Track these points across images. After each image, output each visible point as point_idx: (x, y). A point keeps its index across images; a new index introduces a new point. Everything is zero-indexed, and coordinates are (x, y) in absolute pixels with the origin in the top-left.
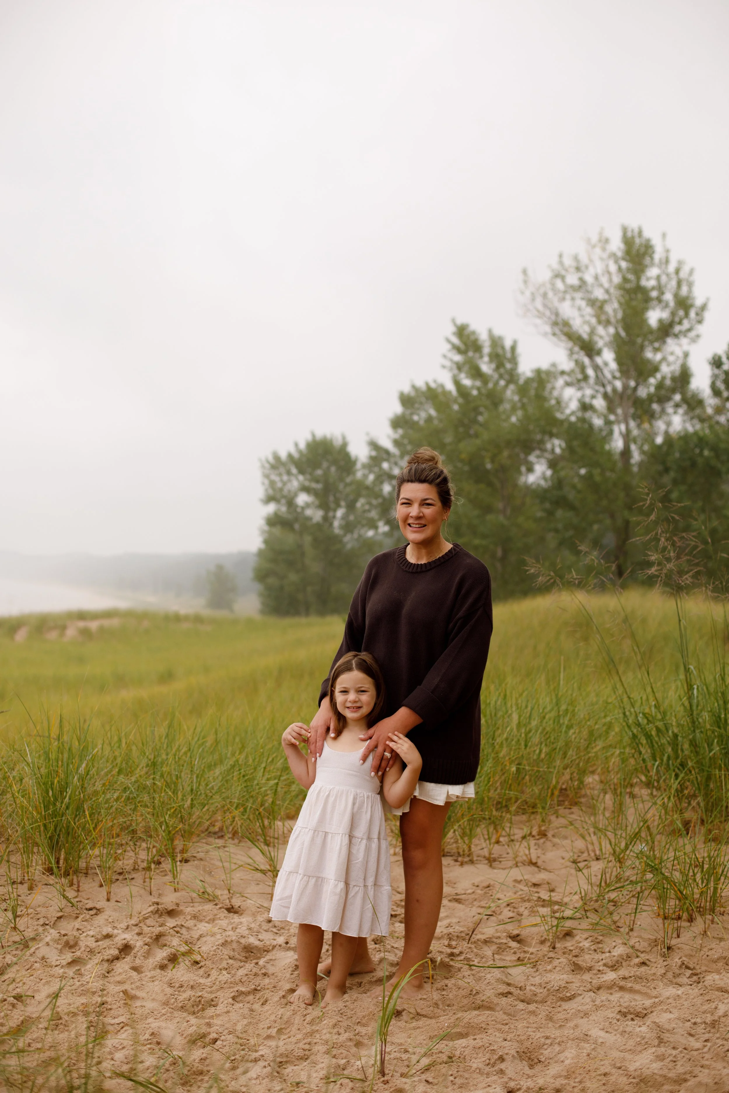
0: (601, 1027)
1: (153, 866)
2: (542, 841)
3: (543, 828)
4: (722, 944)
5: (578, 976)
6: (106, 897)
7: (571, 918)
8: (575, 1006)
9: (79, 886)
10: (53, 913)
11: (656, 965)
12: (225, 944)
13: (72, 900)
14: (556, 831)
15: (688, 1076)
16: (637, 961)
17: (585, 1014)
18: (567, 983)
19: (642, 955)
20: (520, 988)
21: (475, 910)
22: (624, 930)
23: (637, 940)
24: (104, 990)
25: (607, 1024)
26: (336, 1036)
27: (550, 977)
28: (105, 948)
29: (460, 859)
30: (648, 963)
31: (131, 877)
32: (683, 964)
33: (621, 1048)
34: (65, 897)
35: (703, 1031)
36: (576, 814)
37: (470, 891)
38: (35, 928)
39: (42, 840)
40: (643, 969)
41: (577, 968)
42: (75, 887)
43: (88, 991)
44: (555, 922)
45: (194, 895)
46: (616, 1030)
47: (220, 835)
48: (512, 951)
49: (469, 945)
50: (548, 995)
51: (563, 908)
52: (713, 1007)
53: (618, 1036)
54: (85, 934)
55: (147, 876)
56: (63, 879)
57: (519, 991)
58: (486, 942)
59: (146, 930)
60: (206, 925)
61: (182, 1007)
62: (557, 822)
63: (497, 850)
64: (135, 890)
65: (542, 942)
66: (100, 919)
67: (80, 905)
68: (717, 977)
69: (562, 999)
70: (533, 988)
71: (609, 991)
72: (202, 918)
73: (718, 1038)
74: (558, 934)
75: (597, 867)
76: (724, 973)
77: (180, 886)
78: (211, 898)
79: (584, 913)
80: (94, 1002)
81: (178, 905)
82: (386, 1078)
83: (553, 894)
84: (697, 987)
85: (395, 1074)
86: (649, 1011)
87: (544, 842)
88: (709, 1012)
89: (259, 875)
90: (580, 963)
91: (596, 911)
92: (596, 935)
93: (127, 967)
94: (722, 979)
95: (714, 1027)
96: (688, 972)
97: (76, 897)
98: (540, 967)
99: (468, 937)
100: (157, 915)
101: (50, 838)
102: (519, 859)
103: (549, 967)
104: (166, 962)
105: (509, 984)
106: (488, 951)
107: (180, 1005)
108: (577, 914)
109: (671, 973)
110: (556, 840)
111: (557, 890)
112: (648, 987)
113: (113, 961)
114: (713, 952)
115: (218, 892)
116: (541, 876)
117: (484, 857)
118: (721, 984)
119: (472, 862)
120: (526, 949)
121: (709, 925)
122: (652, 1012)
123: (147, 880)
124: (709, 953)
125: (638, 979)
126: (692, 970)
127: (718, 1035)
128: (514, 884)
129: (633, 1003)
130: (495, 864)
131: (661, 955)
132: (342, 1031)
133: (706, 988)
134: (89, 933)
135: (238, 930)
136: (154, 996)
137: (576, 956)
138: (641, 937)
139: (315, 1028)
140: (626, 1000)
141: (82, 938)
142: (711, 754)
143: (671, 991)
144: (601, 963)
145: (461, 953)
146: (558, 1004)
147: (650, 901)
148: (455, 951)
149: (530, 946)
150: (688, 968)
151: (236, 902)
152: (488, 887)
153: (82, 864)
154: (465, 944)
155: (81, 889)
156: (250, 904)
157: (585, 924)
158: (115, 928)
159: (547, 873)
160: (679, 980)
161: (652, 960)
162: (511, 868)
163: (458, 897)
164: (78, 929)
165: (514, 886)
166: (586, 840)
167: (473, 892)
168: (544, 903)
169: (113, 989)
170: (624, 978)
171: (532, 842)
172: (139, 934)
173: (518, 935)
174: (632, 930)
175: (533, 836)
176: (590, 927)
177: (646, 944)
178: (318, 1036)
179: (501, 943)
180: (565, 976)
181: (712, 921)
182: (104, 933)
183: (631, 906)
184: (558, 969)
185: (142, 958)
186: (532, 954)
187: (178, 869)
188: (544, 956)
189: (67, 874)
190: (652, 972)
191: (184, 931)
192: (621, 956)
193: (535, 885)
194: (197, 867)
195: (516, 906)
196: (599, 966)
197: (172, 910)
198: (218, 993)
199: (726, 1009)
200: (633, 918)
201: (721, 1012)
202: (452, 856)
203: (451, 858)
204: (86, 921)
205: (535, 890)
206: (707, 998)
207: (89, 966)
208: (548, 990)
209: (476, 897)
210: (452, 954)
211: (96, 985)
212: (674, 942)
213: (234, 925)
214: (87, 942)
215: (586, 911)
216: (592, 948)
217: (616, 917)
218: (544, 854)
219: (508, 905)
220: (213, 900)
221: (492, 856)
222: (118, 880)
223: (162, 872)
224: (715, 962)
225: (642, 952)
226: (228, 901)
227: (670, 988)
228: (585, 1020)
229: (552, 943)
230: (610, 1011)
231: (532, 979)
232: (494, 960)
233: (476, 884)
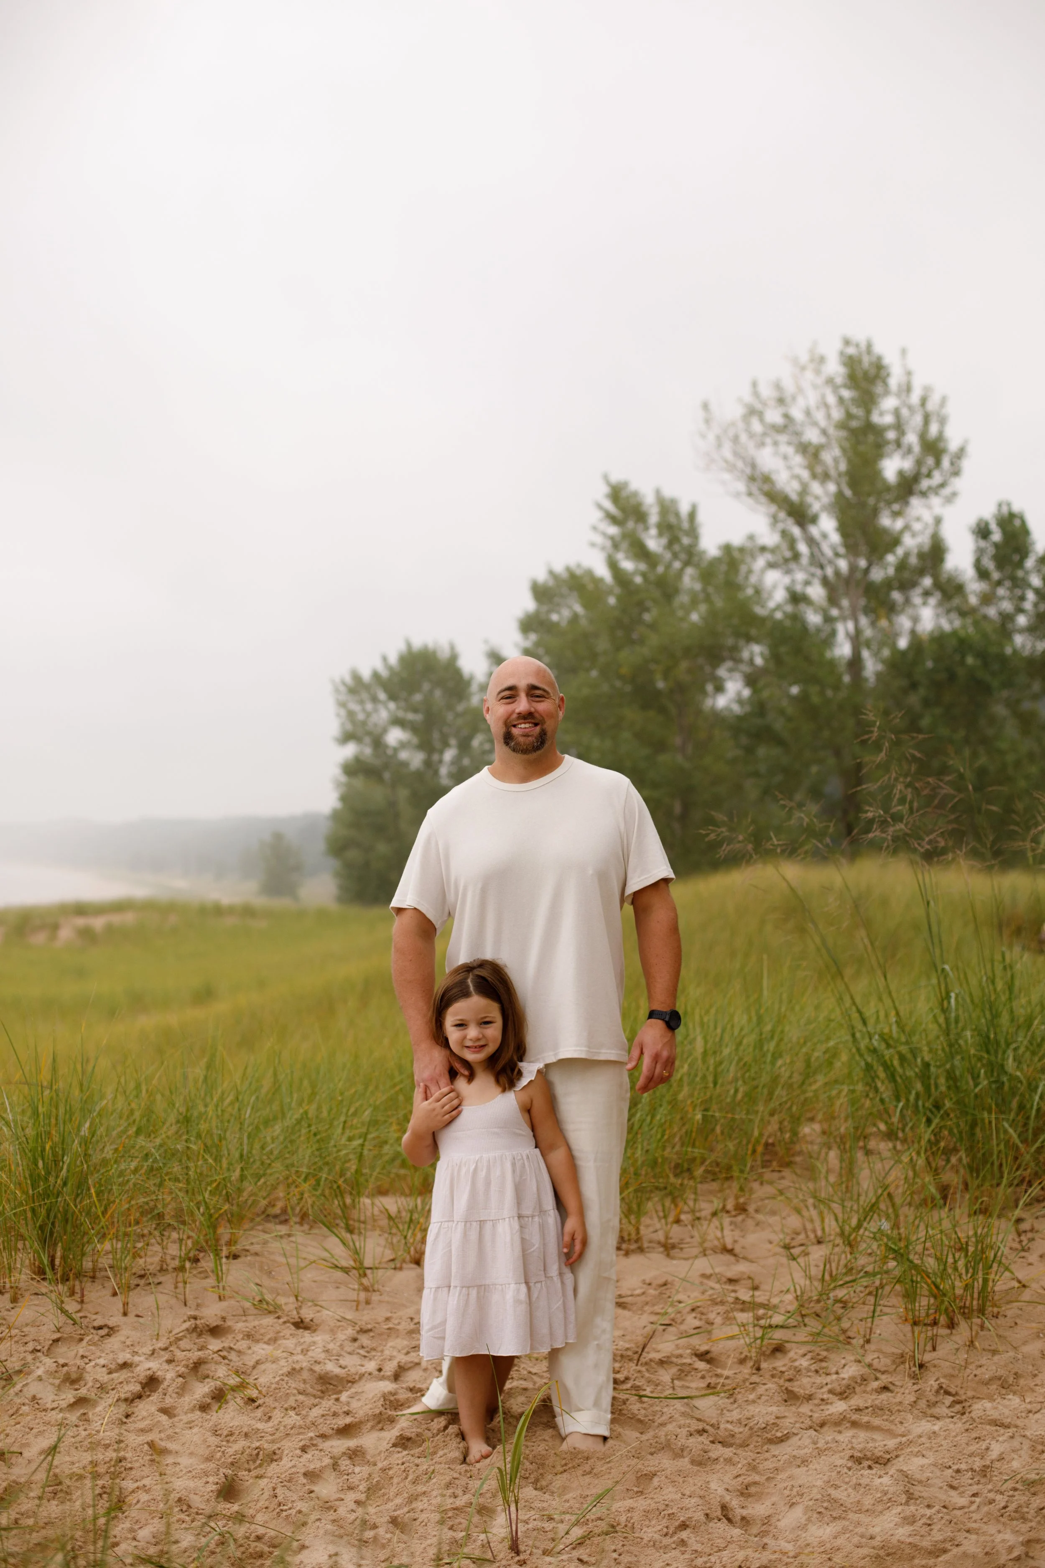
0: (825, 1478)
1: (188, 1265)
2: (740, 1218)
3: (742, 1200)
4: (996, 1358)
5: (793, 1408)
6: (122, 1311)
7: (782, 1327)
8: (789, 1450)
9: (83, 1296)
10: (47, 1334)
11: (902, 1390)
12: (293, 1372)
13: (74, 1316)
14: (760, 1203)
15: (948, 1546)
16: (875, 1385)
17: (803, 1462)
18: (777, 1418)
19: (883, 1377)
20: (714, 1425)
21: (645, 1319)
22: (858, 1341)
23: (876, 1355)
24: (121, 1441)
25: (834, 1474)
26: (452, 1500)
27: (753, 1409)
28: (121, 1383)
30: (891, 1387)
31: (156, 1281)
32: (941, 1387)
34: (64, 1311)
35: (970, 1481)
36: (788, 1180)
37: (638, 1292)
38: (22, 1356)
39: (29, 1230)
40: (885, 1396)
41: (791, 1397)
42: (77, 1297)
43: (98, 1443)
45: (247, 1305)
46: (847, 1483)
47: (282, 1218)
48: (700, 1375)
49: (639, 1368)
50: (751, 1436)
51: (770, 1313)
52: (984, 1447)
53: (850, 1490)
54: (93, 1363)
55: (180, 1279)
56: (60, 1286)
58: (661, 1362)
59: (179, 1355)
60: (265, 1346)
61: (232, 1464)
62: (761, 1191)
63: (676, 1232)
64: (162, 1298)
65: (742, 1361)
66: (114, 1342)
67: (85, 1322)
68: (988, 1405)
69: (771, 1441)
70: (729, 1426)
71: (837, 1429)
72: (258, 1337)
73: (990, 1491)
74: (764, 1349)
75: (818, 1253)
76: (999, 1400)
77: (227, 1293)
78: (271, 1308)
79: (800, 1319)
80: (107, 1459)
81: (224, 1319)
82: (522, 1557)
83: (757, 1293)
84: (961, 1419)
85: (534, 1551)
86: (893, 1455)
87: (743, 1220)
88: (978, 1455)
89: (339, 1274)
90: (796, 1389)
91: (818, 1315)
92: (818, 1350)
93: (153, 1409)
94: (996, 1408)
95: (985, 1476)
96: (949, 1400)
97: (79, 1311)
98: (739, 1397)
99: (636, 1357)
100: (194, 1335)
101: (41, 1228)
102: (707, 1245)
103: (752, 1397)
104: (209, 1400)
105: (696, 1420)
106: (665, 1376)
107: (230, 1460)
108: (791, 1320)
109: (924, 1401)
110: (760, 1217)
111: (763, 1287)
112: (892, 1422)
113: (132, 1401)
114: (983, 1370)
115: (281, 1300)
116: (740, 1268)
117: (659, 1243)
118: (995, 1415)
119: (641, 1250)
120: (719, 1371)
121: (977, 1333)
122: (897, 1456)
123: (181, 1285)
124: (977, 1372)
125: (878, 1410)
126: (953, 1395)
127: (990, 1487)
128: (700, 1279)
129: (871, 1445)
130: (673, 1252)
131: (909, 1375)
132: (459, 1492)
133: (974, 1420)
134: (98, 1361)
135: (310, 1354)
136: (192, 1448)
137: (790, 1380)
138: (880, 1351)
139: (421, 1488)
140: (860, 1440)
141: (89, 1367)
142: (977, 1090)
143: (925, 1426)
144: (825, 1389)
145: (627, 1379)
146: (765, 1448)
147: (894, 1301)
149: (724, 1367)
150: (947, 1393)
151: (307, 1313)
152: (665, 1284)
153: (88, 1264)
154: (632, 1366)
155: (85, 1299)
156: (327, 1315)
157: (802, 1335)
158: (135, 1353)
159: (747, 1264)
160: (936, 1411)
161: (897, 1383)
162: (696, 1257)
164: (83, 1357)
165: (702, 1283)
166: (802, 1216)
167: (643, 1293)
168: (745, 1306)
169: (134, 1440)
170: (858, 1410)
171: (727, 1220)
172: (169, 1361)
173: (707, 1352)
174: (868, 1341)
175: (728, 1212)
176: (810, 1338)
177: (888, 1361)
178: (425, 1499)
179: (684, 1364)
180: (774, 1409)
181: (982, 1327)
182: (121, 1361)
183: (866, 1308)
184: (764, 1398)
185: (174, 1395)
186: (727, 1378)
187: (224, 1268)
188: (744, 1381)
189: (65, 1279)
190: (898, 1400)
191: (233, 1356)
192: (853, 1378)
193: (731, 1281)
194: (251, 1265)
195: (705, 1311)
196: (823, 1393)
197: (217, 1327)
198: (282, 1443)
199: (1002, 1450)
200: (869, 1325)
201: (994, 1454)
204: (95, 1344)
205: (730, 1287)
206: (974, 1435)
207: (99, 1409)
208: (751, 1429)
209: (648, 1299)
211: (109, 1435)
212: (927, 1357)
213: (304, 1346)
214: (95, 1373)
215: (803, 1316)
216: (813, 1368)
217: (845, 1324)
218: (743, 1237)
219: (693, 1310)
220: (274, 1310)
221: (670, 1241)
222: (138, 1285)
223: (200, 1273)
224: (987, 1384)
225: (883, 1373)
226: (295, 1312)
227: (923, 1422)
228: (803, 1469)
229: (755, 1362)
230: (837, 1456)
231: (728, 1414)
232: (673, 1388)
233: (648, 1281)
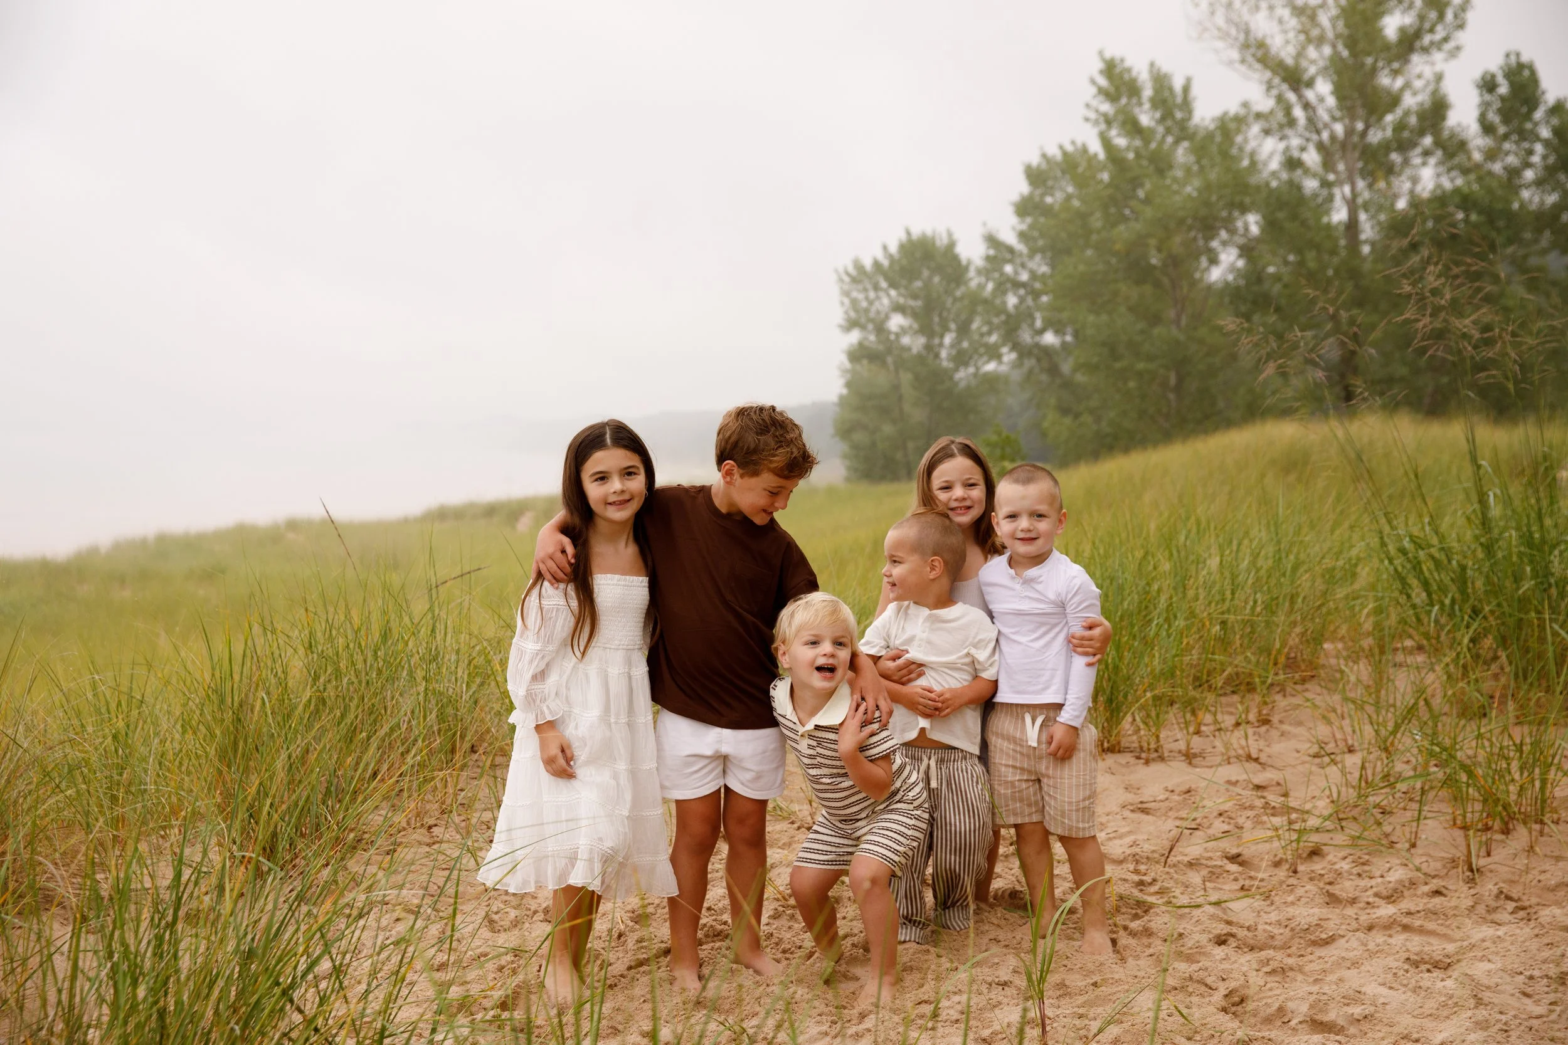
0: (1380, 980)
2: (1263, 729)
3: (1264, 712)
4: (1561, 864)
5: (1336, 911)
7: (1317, 831)
8: (1335, 952)
11: (1457, 895)
14: (1284, 714)
16: (1426, 889)
17: (1353, 964)
18: (1320, 920)
19: (1435, 881)
20: (1248, 929)
21: (1170, 824)
22: (1402, 846)
23: (1424, 859)
25: (1390, 976)
27: (1291, 911)
29: (1144, 755)
30: (1444, 891)
32: (1501, 892)
33: (1416, 1013)
35: (1546, 989)
36: (1312, 692)
37: (1162, 797)
40: (1437, 900)
41: (1333, 900)
44: (1295, 836)
48: (1232, 877)
49: (1167, 869)
50: (1292, 938)
51: (1304, 817)
52: (1558, 953)
53: (1409, 994)
57: (1246, 932)
58: (1190, 865)
62: (1283, 703)
63: (1197, 743)
65: (1277, 864)
68: (1557, 911)
69: (1314, 943)
70: (1268, 928)
71: (1388, 933)
74: (1300, 851)
75: (1352, 761)
78: (785, 814)
79: (1336, 823)
83: (1287, 799)
84: (1528, 925)
86: (1454, 959)
87: (1267, 731)
88: (1553, 961)
90: (1337, 892)
91: (1355, 819)
92: (1359, 854)
96: (1511, 906)
98: (1276, 899)
99: (1163, 860)
102: (1232, 753)
103: (1290, 899)
105: (1229, 923)
106: (1195, 878)
108: (1327, 823)
109: (1483, 906)
110: (1286, 727)
111: (1292, 794)
112: (1448, 926)
114: (1548, 875)
115: (795, 807)
116: (1267, 776)
117: (1180, 752)
119: (1162, 759)
120: (1252, 874)
121: (1537, 839)
122: (1458, 961)
124: (1542, 877)
125: (1431, 914)
126: (1516, 901)
128: (1227, 786)
129: (1426, 949)
130: (1194, 761)
131: (1464, 880)
133: (1543, 926)
137: (1330, 883)
138: (1429, 855)
140: (1415, 943)
143: (1488, 931)
144: (1370, 892)
145: (1154, 880)
146: (1309, 950)
147: (1439, 806)
148: (1144, 878)
149: (1258, 870)
150: (1509, 898)
152: (1189, 791)
154: (1160, 868)
157: (1340, 838)
159: (1275, 771)
160: (1497, 917)
161: (1450, 887)
162: (1220, 765)
163: (1144, 806)
165: (1227, 790)
166: (1331, 726)
167: (1167, 799)
168: (1275, 811)
170: (1409, 913)
171: (1250, 730)
173: (1239, 855)
174: (1413, 845)
175: (1250, 723)
176: (1349, 842)
177: (1439, 865)
179: (1215, 866)
180: (1316, 910)
181: (1541, 833)
183: (1409, 814)
184: (1304, 900)
186: (1262, 880)
188: (1281, 883)
190: (1453, 904)
192: (1400, 882)
193: (1258, 787)
195: (1233, 815)
196: (1368, 897)
200: (1414, 830)
202: (1132, 752)
203: (1131, 755)
205: (1258, 794)
206: (1546, 941)
208: (1292, 930)
209: (1171, 805)
210: (1141, 883)
212: (1482, 862)
215: (1340, 820)
216: (1355, 871)
218: (1268, 747)
219: (1220, 815)
221: (1191, 751)
224: (1553, 890)
225: (1434, 877)
226: (809, 818)
227: (1484, 928)
228: (1354, 972)
229: (1292, 864)
230: (1391, 958)
231: (1265, 916)
232: (1205, 890)
233: (1170, 788)
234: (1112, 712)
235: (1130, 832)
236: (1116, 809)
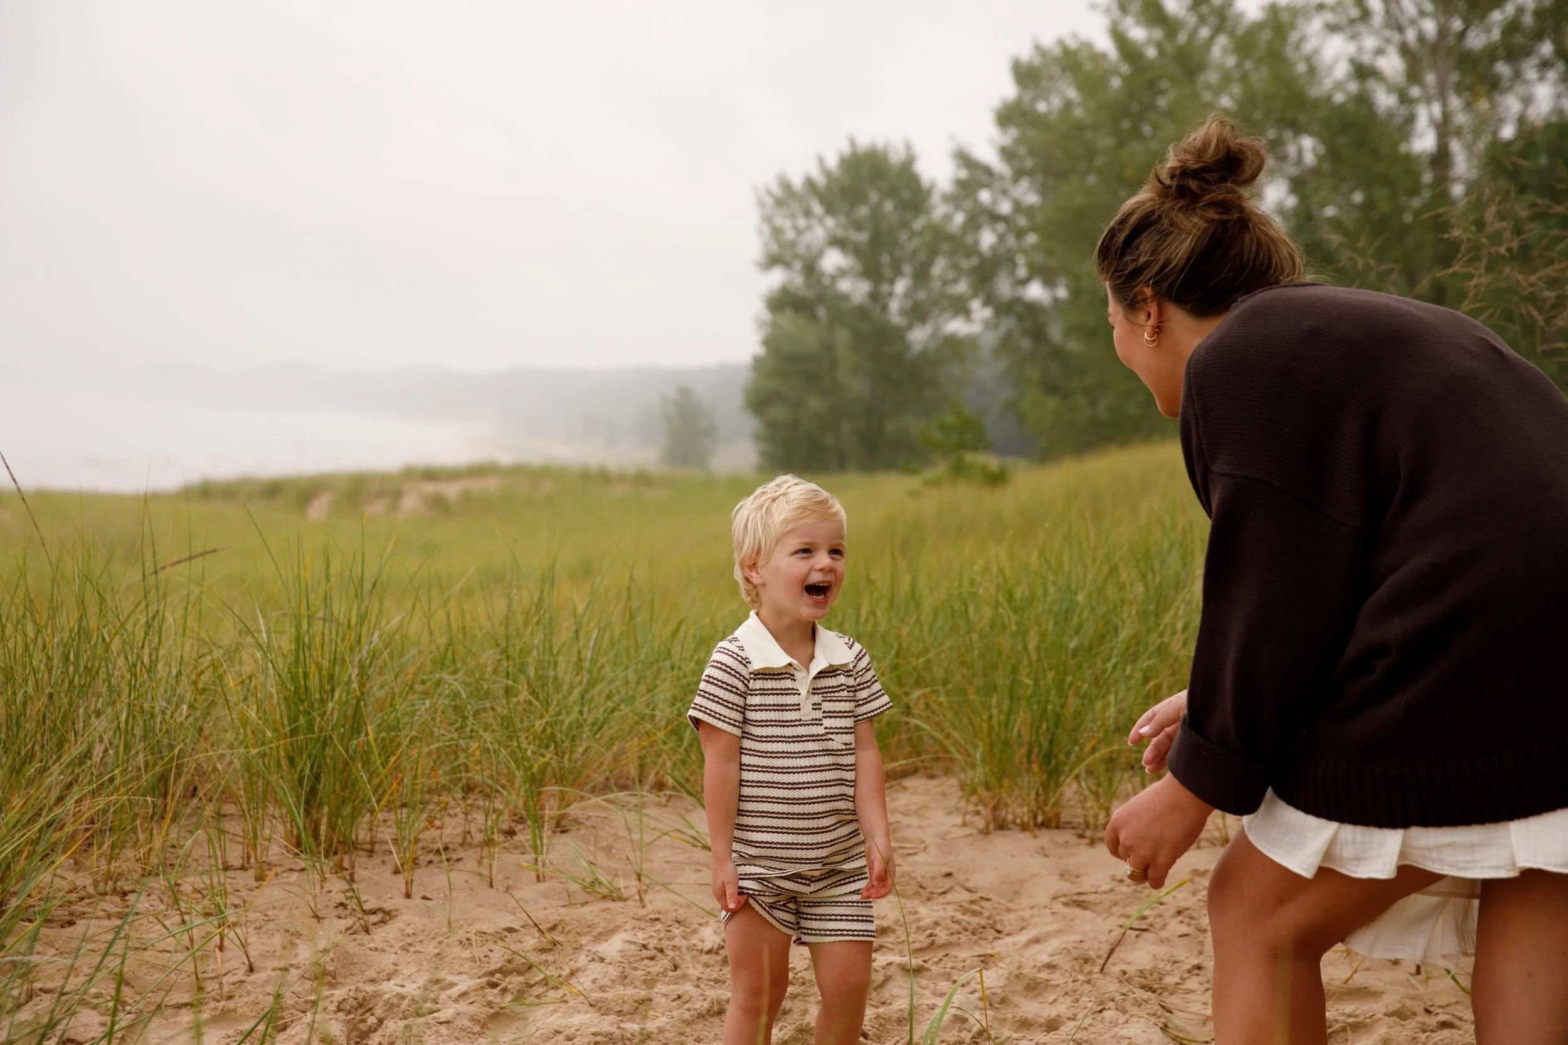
1: (498, 838)
6: (404, 891)
9: (353, 872)
21: (1112, 922)
29: (1088, 833)
30: (1457, 1023)
31: (455, 857)
37: (1105, 887)
39: (282, 784)
40: (1446, 1032)
42: (346, 874)
45: (574, 887)
49: (1100, 980)
55: (486, 854)
56: (323, 861)
64: (458, 877)
66: (389, 931)
77: (547, 872)
89: (702, 855)
99: (1097, 967)
115: (621, 883)
123: (486, 861)
153: (363, 835)
155: (356, 878)
163: (1082, 898)
167: (1112, 890)
187: (545, 841)
189: (331, 852)
194: (583, 840)
195: (1195, 914)
202: (1074, 828)
203: (1072, 832)
209: (1118, 898)
219: (1179, 913)
222: (430, 862)
223: (516, 848)
233: (1118, 877)
234: (1050, 774)
235: (1059, 932)
236: (1045, 900)
